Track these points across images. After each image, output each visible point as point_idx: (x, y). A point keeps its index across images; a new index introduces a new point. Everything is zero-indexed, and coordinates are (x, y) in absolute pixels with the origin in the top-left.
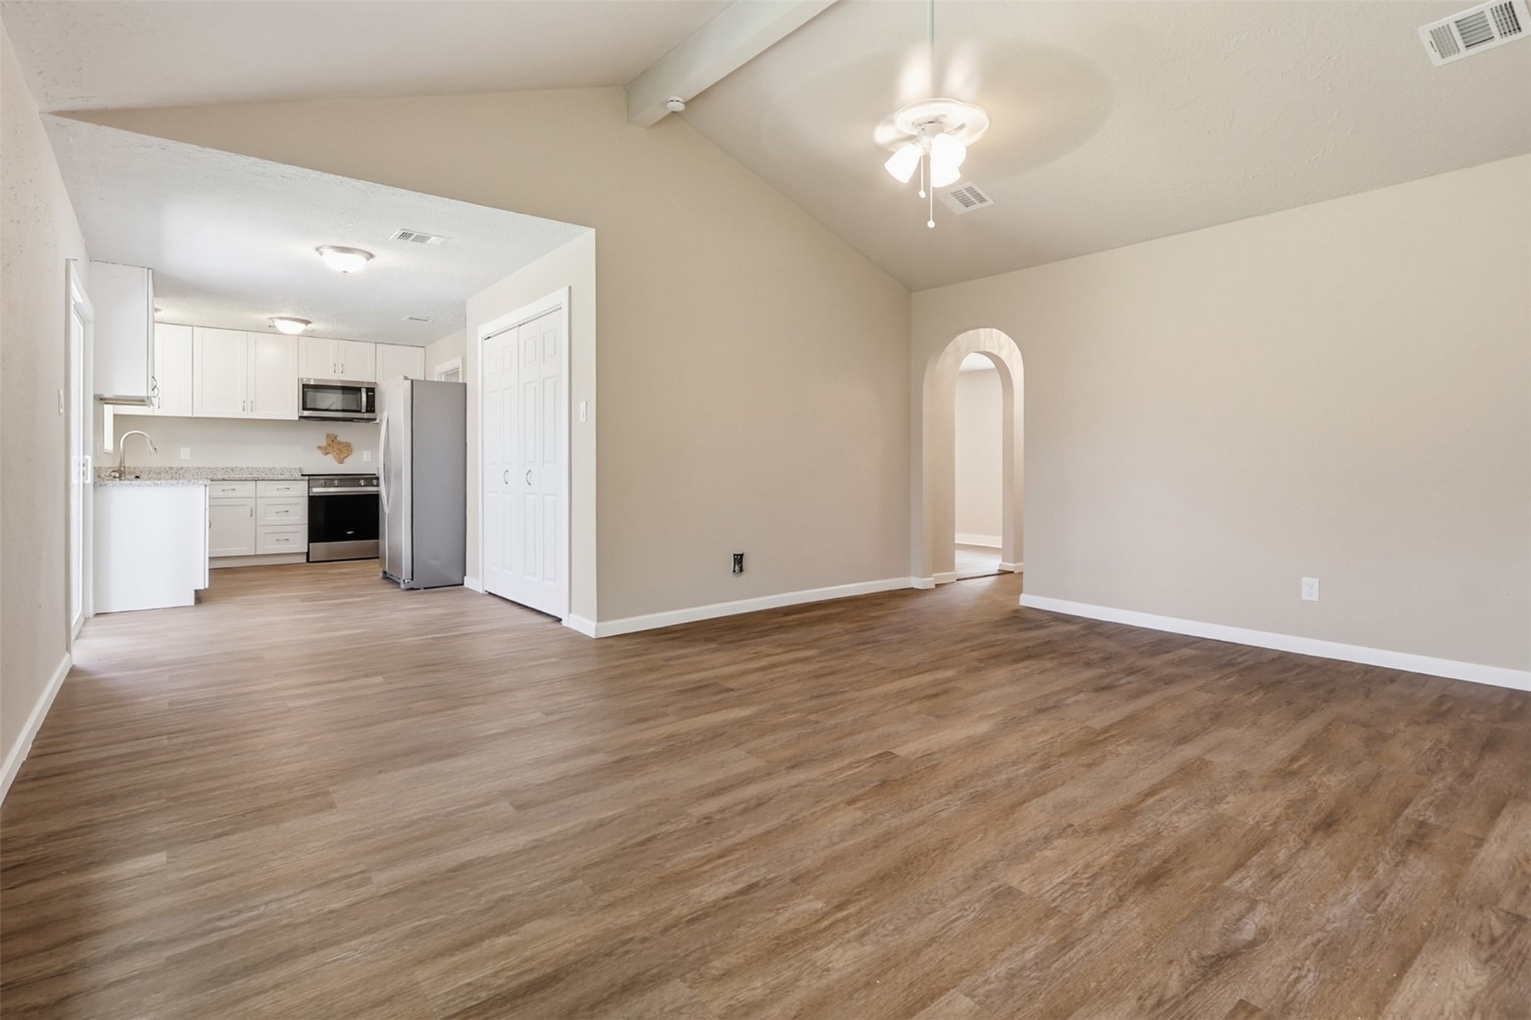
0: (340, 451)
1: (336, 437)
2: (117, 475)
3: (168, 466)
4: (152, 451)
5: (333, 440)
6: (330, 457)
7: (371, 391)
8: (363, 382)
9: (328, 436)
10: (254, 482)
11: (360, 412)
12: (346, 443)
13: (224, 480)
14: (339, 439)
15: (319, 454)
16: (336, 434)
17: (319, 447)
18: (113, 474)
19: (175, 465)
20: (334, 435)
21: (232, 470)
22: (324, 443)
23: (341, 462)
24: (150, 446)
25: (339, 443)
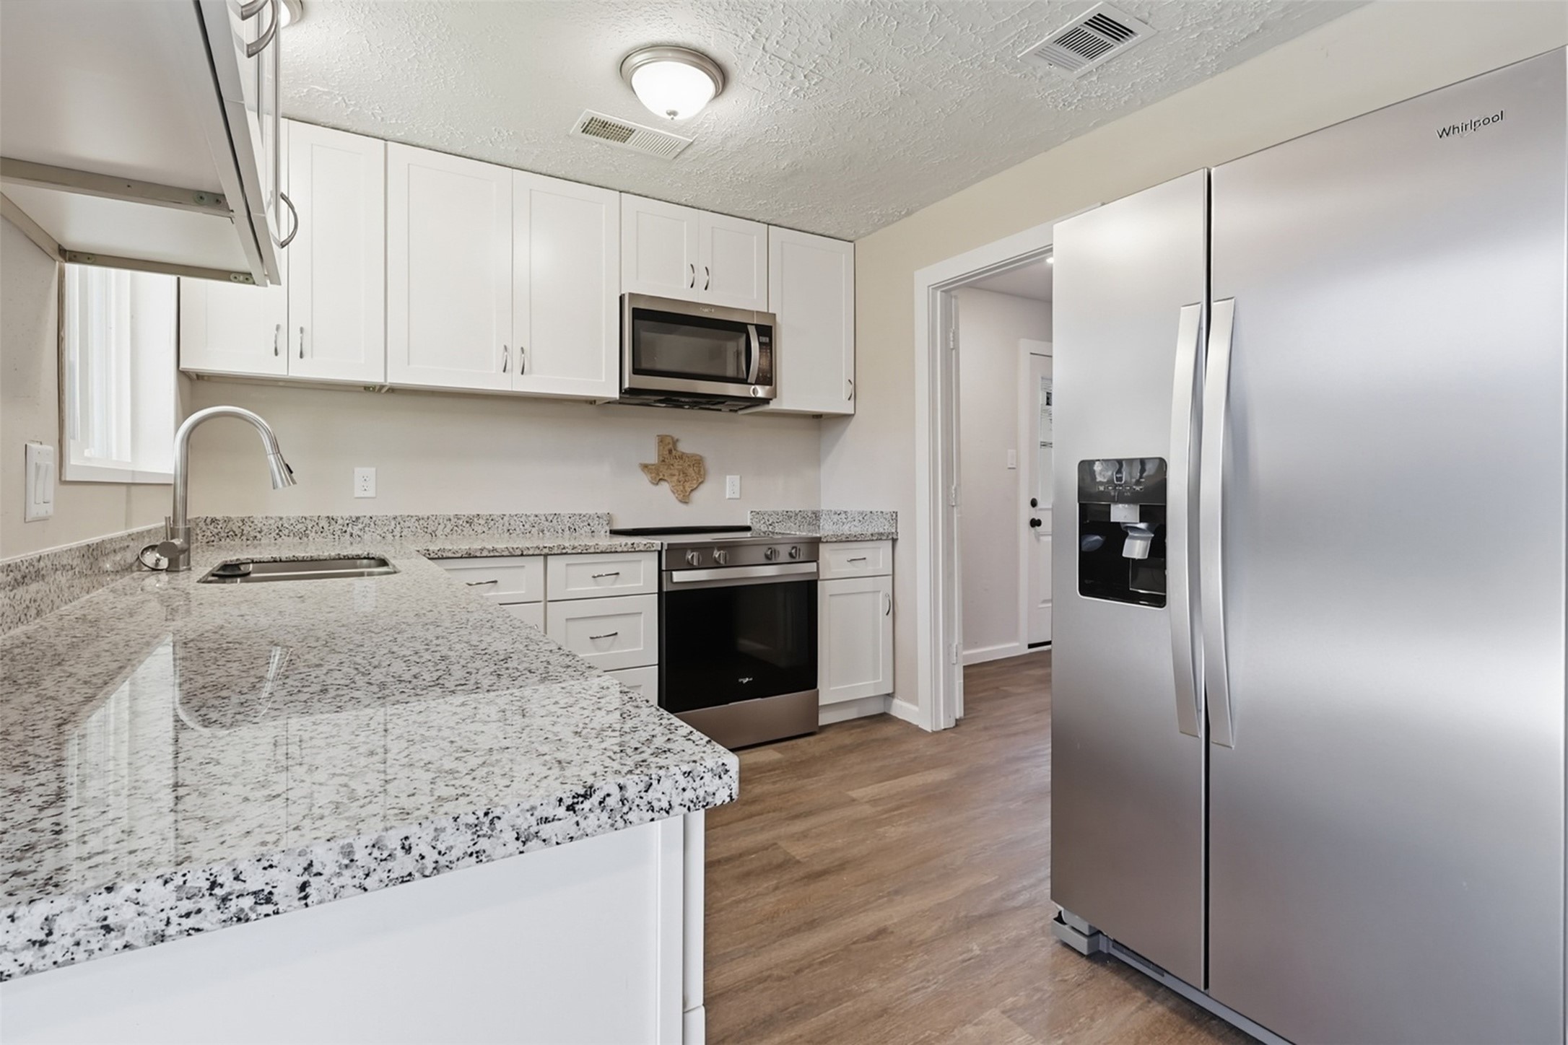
0: (685, 474)
1: (675, 442)
2: (164, 563)
3: (324, 514)
4: (279, 475)
5: (669, 448)
6: (665, 487)
7: (766, 332)
8: (752, 312)
9: (662, 440)
10: (542, 557)
11: (744, 381)
12: (694, 455)
13: (470, 556)
14: (684, 447)
15: (644, 480)
16: (676, 437)
17: (645, 467)
18: (150, 558)
19: (343, 511)
20: (672, 438)
21: (470, 522)
22: (653, 459)
23: (685, 500)
24: (272, 458)
25: (682, 457)
